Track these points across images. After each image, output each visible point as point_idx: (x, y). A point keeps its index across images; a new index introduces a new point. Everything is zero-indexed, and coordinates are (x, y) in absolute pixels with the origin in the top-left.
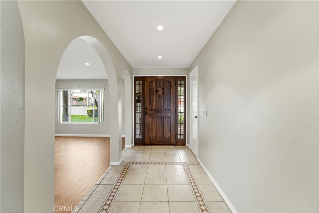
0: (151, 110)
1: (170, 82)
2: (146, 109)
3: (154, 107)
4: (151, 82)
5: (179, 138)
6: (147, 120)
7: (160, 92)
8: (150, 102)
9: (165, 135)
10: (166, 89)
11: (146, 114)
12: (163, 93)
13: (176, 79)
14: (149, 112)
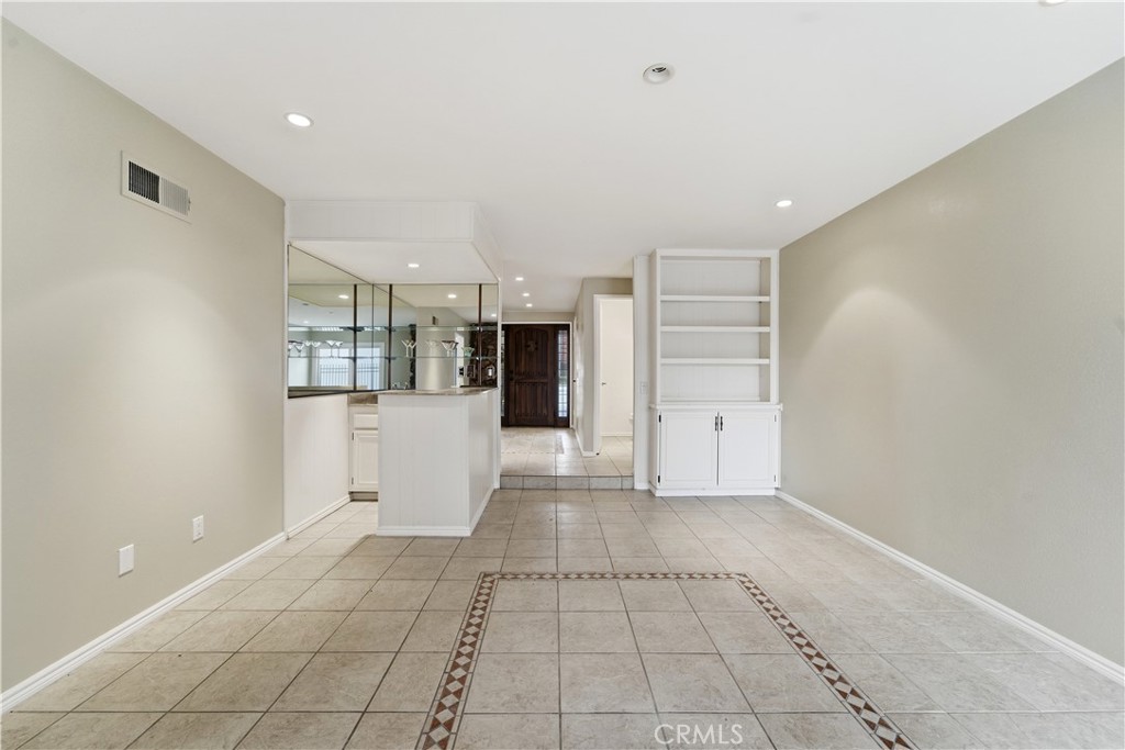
0: (519, 374)
1: (546, 332)
2: (512, 372)
3: (523, 370)
4: (519, 332)
5: (560, 415)
6: (512, 389)
7: (532, 348)
8: (517, 363)
9: (539, 412)
10: (540, 343)
11: (512, 379)
12: (536, 349)
13: (557, 328)
14: (516, 377)
